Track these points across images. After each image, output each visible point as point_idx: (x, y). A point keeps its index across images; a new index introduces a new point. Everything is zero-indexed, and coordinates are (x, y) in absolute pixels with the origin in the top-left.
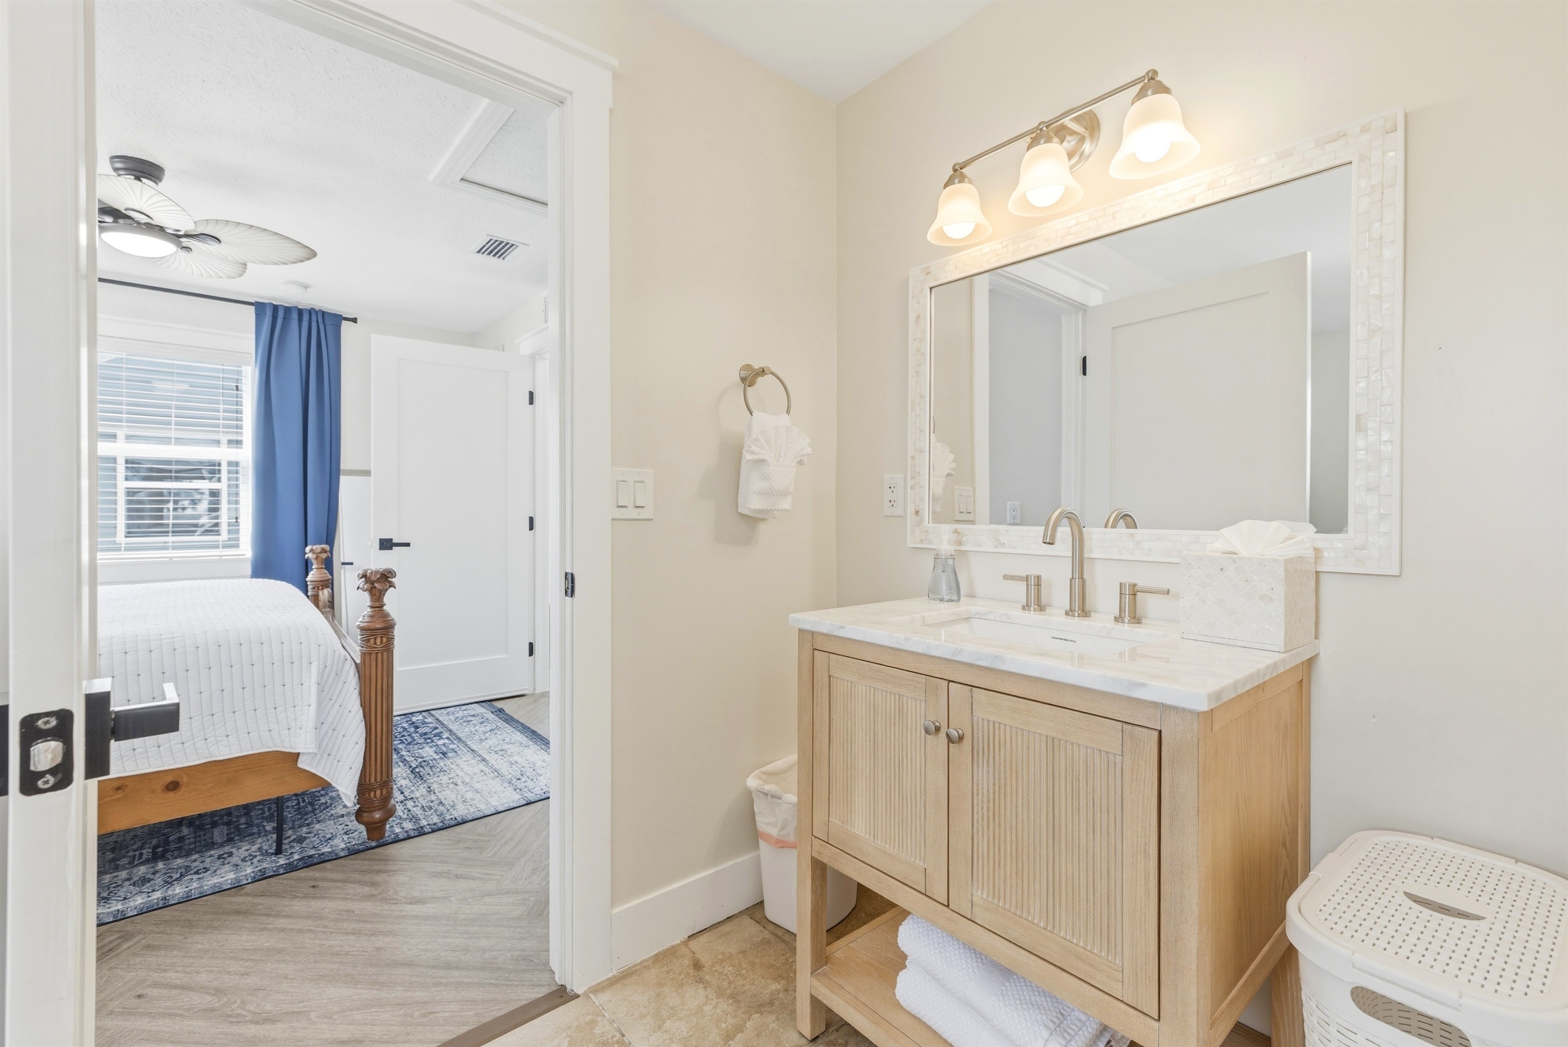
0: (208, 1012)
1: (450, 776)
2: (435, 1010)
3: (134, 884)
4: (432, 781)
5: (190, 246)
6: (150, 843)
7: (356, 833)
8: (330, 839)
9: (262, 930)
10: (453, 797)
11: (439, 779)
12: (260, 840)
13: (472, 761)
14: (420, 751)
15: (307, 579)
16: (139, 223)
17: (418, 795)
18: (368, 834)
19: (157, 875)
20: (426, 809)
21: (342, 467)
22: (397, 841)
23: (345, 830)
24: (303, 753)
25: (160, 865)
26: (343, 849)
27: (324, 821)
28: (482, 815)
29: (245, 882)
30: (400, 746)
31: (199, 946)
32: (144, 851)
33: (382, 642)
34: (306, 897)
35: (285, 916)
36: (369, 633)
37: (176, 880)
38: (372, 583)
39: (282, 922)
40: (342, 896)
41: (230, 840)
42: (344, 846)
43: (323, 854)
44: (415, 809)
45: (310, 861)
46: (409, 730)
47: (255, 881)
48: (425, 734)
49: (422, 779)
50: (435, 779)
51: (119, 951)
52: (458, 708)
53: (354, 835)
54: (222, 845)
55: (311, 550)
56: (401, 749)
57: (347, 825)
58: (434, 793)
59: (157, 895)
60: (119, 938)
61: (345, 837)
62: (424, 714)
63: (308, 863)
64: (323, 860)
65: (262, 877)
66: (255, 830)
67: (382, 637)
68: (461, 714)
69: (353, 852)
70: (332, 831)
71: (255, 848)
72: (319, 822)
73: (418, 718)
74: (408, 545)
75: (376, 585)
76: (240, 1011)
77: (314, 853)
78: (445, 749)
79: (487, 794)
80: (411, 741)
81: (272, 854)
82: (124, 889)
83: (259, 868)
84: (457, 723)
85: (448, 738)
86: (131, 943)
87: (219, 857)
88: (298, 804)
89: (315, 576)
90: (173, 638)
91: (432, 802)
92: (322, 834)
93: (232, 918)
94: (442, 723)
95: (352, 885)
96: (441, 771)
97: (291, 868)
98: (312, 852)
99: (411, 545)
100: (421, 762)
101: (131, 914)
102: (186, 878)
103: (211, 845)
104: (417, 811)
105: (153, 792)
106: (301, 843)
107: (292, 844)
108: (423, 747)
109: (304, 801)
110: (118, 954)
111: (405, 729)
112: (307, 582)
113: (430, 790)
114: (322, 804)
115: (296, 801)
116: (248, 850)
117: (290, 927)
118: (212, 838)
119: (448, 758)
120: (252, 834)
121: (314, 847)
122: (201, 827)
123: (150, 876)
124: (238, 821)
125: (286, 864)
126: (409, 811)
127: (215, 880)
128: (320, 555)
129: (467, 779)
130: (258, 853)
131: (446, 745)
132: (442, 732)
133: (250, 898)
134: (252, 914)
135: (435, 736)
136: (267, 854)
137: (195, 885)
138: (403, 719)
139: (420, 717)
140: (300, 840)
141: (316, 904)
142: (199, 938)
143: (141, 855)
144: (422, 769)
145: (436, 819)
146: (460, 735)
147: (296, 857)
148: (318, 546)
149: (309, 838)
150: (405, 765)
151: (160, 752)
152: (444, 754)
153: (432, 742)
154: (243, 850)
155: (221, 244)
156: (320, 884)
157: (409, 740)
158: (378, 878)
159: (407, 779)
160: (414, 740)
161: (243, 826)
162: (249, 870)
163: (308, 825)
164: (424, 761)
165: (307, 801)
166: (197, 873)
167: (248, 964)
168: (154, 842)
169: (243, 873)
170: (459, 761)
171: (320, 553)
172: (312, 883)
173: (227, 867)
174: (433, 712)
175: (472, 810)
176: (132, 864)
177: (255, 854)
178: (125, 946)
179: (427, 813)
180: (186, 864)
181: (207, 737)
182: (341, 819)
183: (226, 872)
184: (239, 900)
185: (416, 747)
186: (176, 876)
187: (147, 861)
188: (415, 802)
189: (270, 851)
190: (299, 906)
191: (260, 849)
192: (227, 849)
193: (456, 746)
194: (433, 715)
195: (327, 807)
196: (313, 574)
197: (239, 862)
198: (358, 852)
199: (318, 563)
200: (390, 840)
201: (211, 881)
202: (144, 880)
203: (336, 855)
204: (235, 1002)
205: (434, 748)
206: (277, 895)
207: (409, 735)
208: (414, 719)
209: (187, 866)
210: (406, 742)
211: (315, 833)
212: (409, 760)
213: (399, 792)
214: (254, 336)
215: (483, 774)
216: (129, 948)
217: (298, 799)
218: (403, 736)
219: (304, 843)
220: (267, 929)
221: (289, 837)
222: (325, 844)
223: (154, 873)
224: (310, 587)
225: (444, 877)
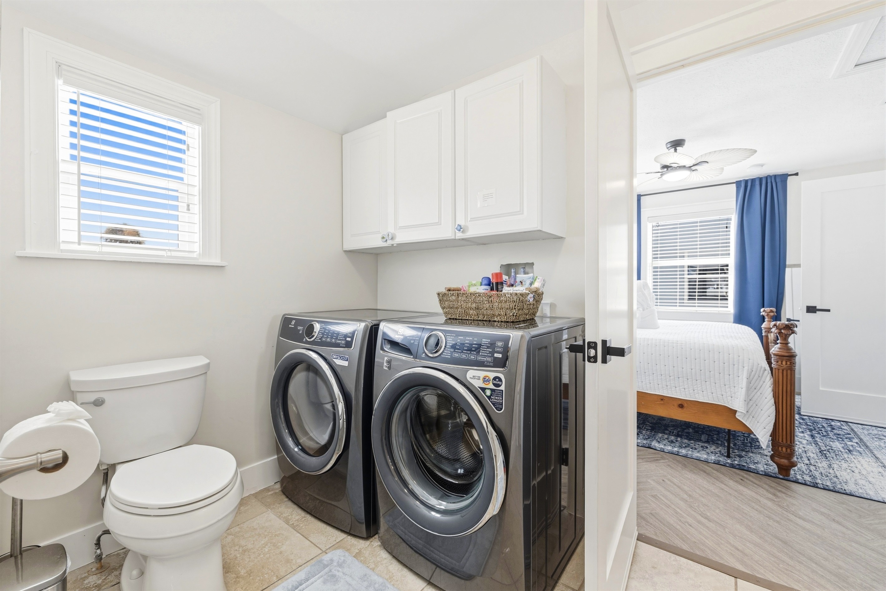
0: (685, 501)
1: (849, 465)
2: (793, 571)
3: (669, 441)
4: (834, 462)
5: (697, 169)
6: (677, 429)
7: (772, 467)
8: (756, 463)
9: (713, 484)
10: (848, 477)
11: (839, 463)
12: (721, 448)
13: (873, 464)
14: (831, 443)
15: (762, 326)
16: (675, 168)
17: (820, 465)
18: (778, 470)
19: (677, 442)
20: (824, 475)
21: (787, 263)
22: (796, 482)
23: (766, 463)
24: (739, 411)
25: (679, 439)
26: (762, 471)
27: (755, 453)
28: (869, 497)
29: (710, 461)
30: (816, 435)
31: (687, 476)
32: (675, 431)
33: (786, 364)
34: (736, 482)
35: (725, 485)
36: (778, 357)
37: (683, 447)
38: (780, 330)
39: (723, 486)
40: (756, 491)
41: (707, 442)
42: (763, 470)
43: (750, 468)
44: (815, 472)
45: (743, 467)
46: (826, 428)
47: (714, 463)
48: (839, 435)
49: (827, 458)
50: (837, 462)
51: (660, 462)
52: (874, 428)
53: (770, 467)
54: (705, 442)
55: (764, 311)
56: (817, 437)
57: (768, 461)
58: (833, 469)
59: (676, 449)
60: (661, 457)
61: (765, 466)
62: (842, 423)
63: (741, 468)
64: (749, 470)
65: (717, 463)
66: (720, 442)
67: (786, 361)
68: (875, 432)
69: (767, 475)
70: (759, 460)
71: (718, 450)
72: (752, 453)
73: (836, 424)
74: (829, 311)
75: (783, 331)
76: (696, 508)
77: (746, 465)
78: (851, 448)
79: (879, 487)
80: (826, 435)
81: (725, 456)
82: (665, 442)
83: (718, 459)
84: (869, 437)
85: (857, 443)
86: (664, 461)
87: (702, 447)
88: (744, 440)
89: (767, 325)
90: (682, 343)
91: (830, 473)
92: (753, 459)
93: (702, 472)
94: (855, 433)
95: (763, 490)
96: (843, 459)
97: (732, 466)
98: (745, 464)
99: (831, 311)
100: (829, 449)
101: (666, 451)
102: (687, 448)
103: (700, 440)
104: (817, 474)
105: (674, 405)
106: (740, 458)
107: (736, 456)
108: (834, 442)
109: (747, 440)
110: (659, 463)
111: (823, 427)
112: (761, 328)
113: (830, 466)
114: (756, 445)
115: (743, 439)
116: (714, 449)
117: (725, 489)
118: (701, 438)
119: (852, 455)
120: (718, 444)
121: (746, 463)
122: (696, 432)
123: (674, 441)
124: (714, 436)
125: (731, 463)
126: (811, 471)
127: (698, 455)
128: (770, 314)
129: (864, 472)
130: (719, 453)
131: (854, 446)
132: (854, 438)
133: (711, 469)
134: (710, 475)
135: (846, 438)
136: (723, 455)
137: (690, 452)
138: (825, 421)
139: (839, 424)
140: (740, 456)
141: (741, 488)
142: (688, 473)
143: (673, 432)
144: (828, 453)
145: (829, 483)
146: (869, 444)
147: (736, 462)
148: (768, 309)
149: (745, 457)
150: (816, 446)
151: (676, 390)
152: (850, 451)
153: (843, 441)
154: (712, 448)
155: (709, 164)
156: (745, 480)
157: (825, 434)
158: (779, 494)
159: (815, 454)
160: (829, 435)
161: (715, 439)
162: (713, 458)
163: (747, 452)
164: (832, 449)
165: (749, 441)
166: (692, 448)
167: (704, 493)
168: (679, 429)
169: (710, 458)
170: (860, 459)
171: (770, 312)
172: (741, 478)
173: (704, 452)
174: (850, 424)
175: (860, 491)
176: (669, 434)
177: (717, 452)
178: (662, 461)
179: (823, 478)
180: (688, 443)
181: (694, 389)
182: (765, 457)
183: (703, 454)
184: (706, 467)
185: (828, 440)
186: (684, 446)
187: (675, 435)
188: (816, 468)
189: (724, 454)
190: (731, 483)
191: (720, 451)
192: (706, 445)
193: (862, 450)
194: (849, 425)
195: (759, 448)
196: (765, 324)
197: (710, 453)
198: (771, 476)
199: (768, 318)
200: (792, 479)
201: (696, 454)
202: (672, 442)
203: (758, 472)
204: (695, 504)
205: (843, 445)
206: (723, 474)
207: (825, 431)
208: (833, 423)
209: (688, 444)
210: (822, 435)
211: (749, 457)
212: (821, 445)
213: (807, 459)
214: (735, 199)
215: (880, 474)
216: (663, 462)
217: (744, 438)
218: (821, 430)
219: (742, 459)
220: (715, 485)
221: (735, 453)
222: (753, 464)
223: (677, 441)
224: (763, 331)
225: (825, 516)
